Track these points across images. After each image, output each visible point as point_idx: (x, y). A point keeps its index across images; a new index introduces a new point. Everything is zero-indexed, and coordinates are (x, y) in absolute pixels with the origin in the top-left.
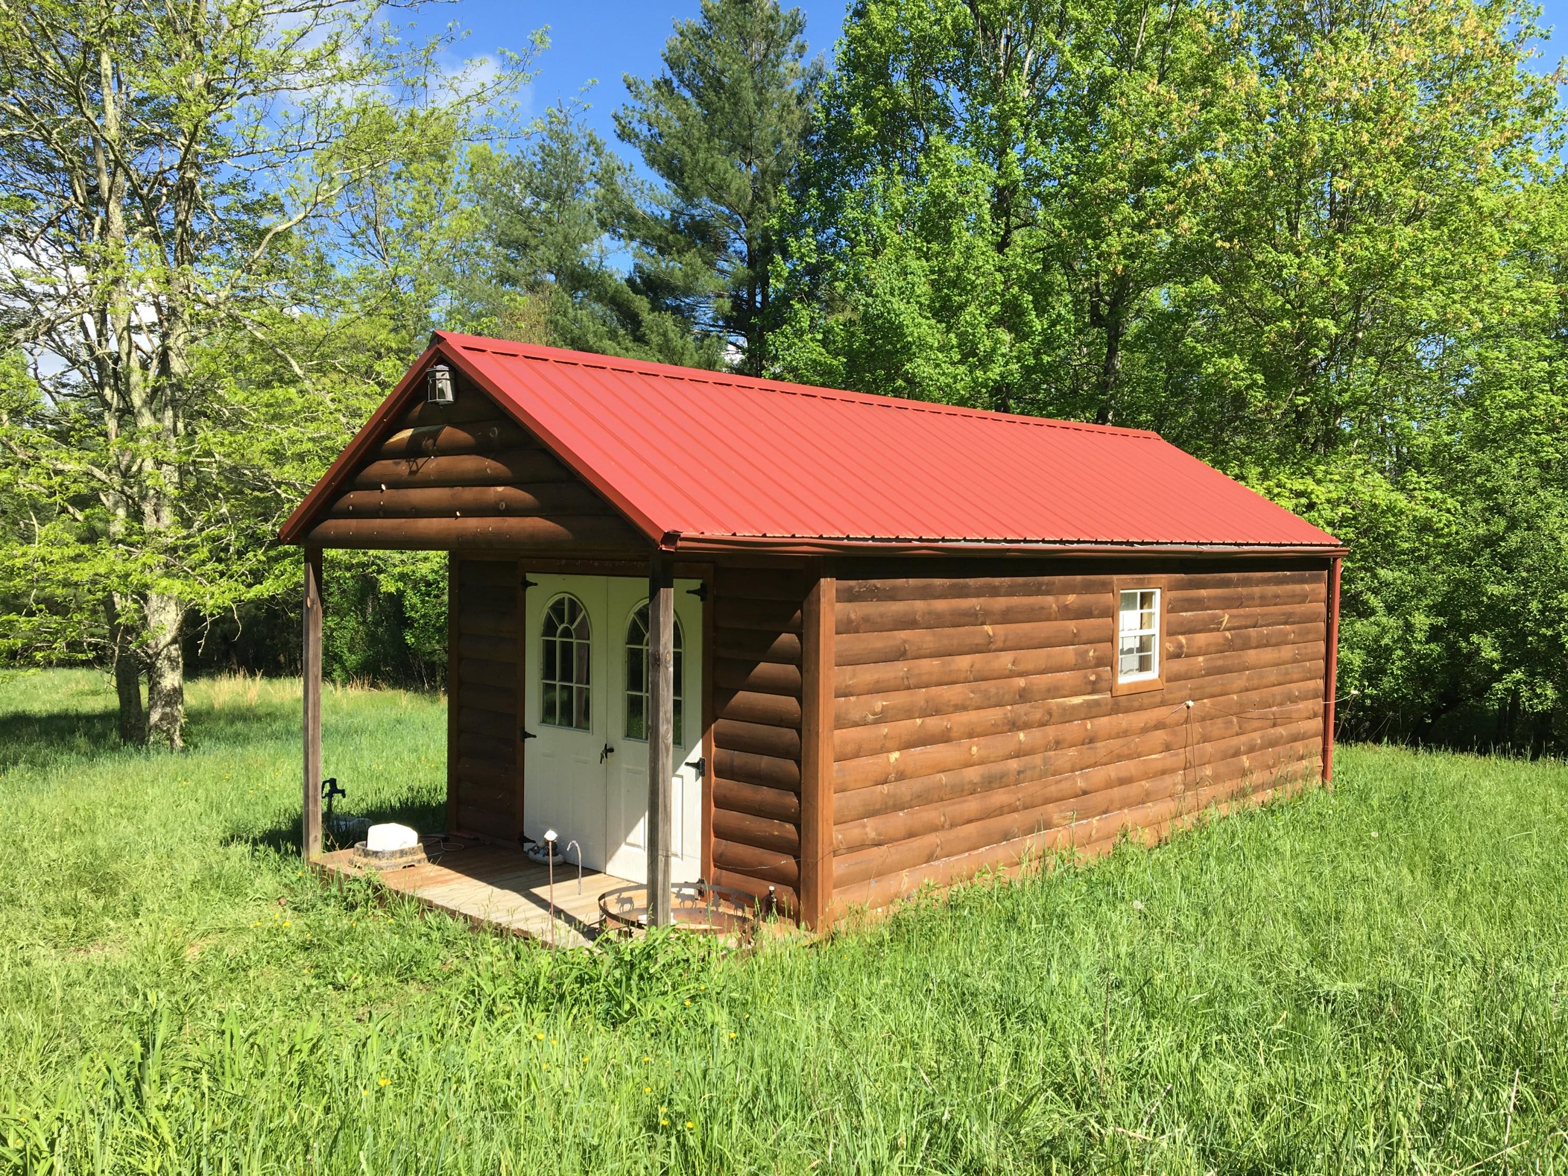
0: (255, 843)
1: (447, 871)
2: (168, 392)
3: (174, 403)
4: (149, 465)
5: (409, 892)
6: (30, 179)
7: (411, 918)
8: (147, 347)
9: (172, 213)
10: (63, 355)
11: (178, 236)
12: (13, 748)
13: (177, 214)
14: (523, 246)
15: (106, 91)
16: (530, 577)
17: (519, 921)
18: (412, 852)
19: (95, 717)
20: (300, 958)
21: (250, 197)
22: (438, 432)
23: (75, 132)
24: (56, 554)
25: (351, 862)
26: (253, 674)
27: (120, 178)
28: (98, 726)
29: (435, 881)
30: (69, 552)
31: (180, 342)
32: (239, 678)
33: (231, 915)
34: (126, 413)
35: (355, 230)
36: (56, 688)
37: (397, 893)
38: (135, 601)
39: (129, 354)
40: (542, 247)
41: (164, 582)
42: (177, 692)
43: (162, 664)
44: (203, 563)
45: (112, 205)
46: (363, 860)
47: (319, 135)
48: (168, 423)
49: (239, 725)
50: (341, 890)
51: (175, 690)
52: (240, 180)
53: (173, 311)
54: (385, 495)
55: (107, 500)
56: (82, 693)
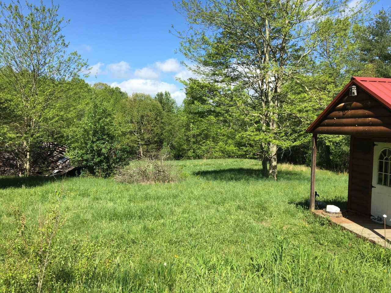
0: (297, 205)
1: (348, 220)
2: (277, 97)
3: (277, 99)
4: (271, 114)
5: (338, 224)
6: (249, 51)
7: (339, 230)
8: (272, 87)
9: (279, 54)
10: (254, 90)
11: (280, 60)
12: (241, 176)
13: (280, 55)
14: (369, 50)
15: (267, 28)
16: (375, 143)
17: (371, 237)
18: (338, 213)
19: (256, 170)
20: (311, 235)
21: (297, 47)
22: (352, 104)
23: (259, 39)
24: (252, 134)
25: (322, 213)
26: (291, 163)
27: (269, 48)
28: (257, 173)
29: (345, 222)
30: (255, 133)
31: (280, 85)
32: (288, 164)
33: (293, 221)
34: (267, 102)
35: (321, 52)
36: (248, 163)
37: (335, 223)
38: (267, 145)
39: (268, 89)
40: (375, 50)
41: (274, 141)
42: (276, 166)
43: (272, 160)
44: (282, 137)
45: (266, 55)
46: (325, 213)
47: (316, 30)
48: (276, 104)
49: (288, 175)
50: (319, 220)
51: (275, 166)
52: (294, 44)
53: (278, 77)
54: (335, 120)
55: (262, 122)
56: (253, 165)
